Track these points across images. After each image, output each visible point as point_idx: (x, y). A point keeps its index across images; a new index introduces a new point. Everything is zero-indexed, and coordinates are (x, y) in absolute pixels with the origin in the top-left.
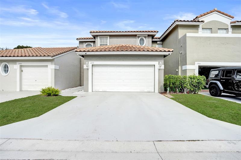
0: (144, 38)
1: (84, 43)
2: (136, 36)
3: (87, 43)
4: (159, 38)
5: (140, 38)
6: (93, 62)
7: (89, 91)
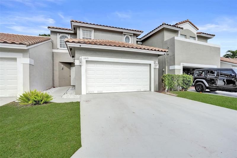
0: (129, 36)
1: (58, 34)
2: (122, 33)
3: (61, 35)
4: (140, 39)
5: (126, 36)
6: (87, 57)
7: (83, 93)
